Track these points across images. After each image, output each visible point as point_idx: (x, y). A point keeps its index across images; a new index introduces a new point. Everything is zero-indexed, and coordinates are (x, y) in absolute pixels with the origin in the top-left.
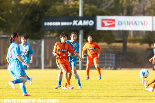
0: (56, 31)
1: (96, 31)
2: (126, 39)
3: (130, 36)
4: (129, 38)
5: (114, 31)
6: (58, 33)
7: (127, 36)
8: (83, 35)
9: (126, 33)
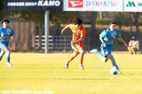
0: (20, 12)
1: (63, 12)
2: (95, 20)
3: (99, 17)
4: (98, 19)
5: (82, 12)
6: (22, 14)
7: (96, 17)
8: (48, 16)
9: (94, 14)
